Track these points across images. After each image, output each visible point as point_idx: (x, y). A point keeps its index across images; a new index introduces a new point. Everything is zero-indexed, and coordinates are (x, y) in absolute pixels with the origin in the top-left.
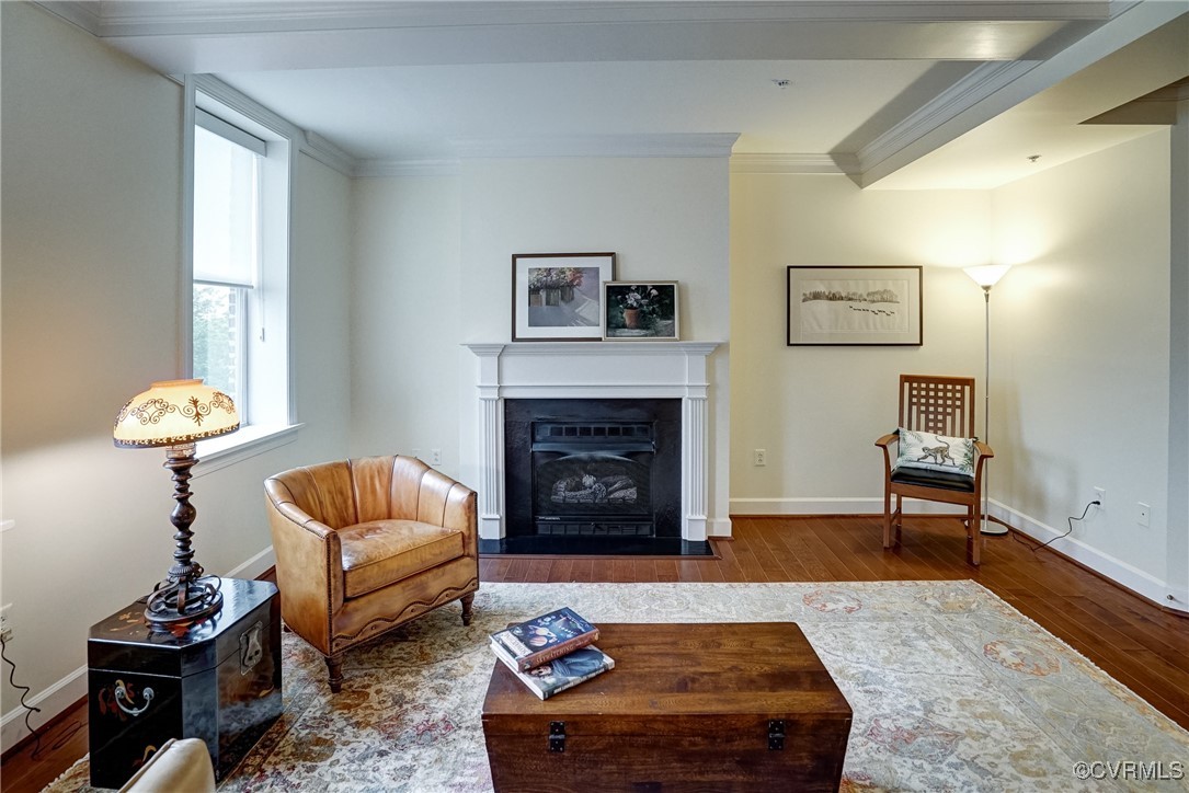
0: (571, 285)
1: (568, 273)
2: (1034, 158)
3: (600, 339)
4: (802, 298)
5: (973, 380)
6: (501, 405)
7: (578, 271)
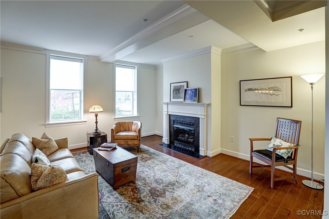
0: (179, 89)
1: (179, 87)
2: (301, 30)
3: (182, 102)
4: (245, 90)
5: (301, 122)
6: (168, 115)
7: (181, 86)
